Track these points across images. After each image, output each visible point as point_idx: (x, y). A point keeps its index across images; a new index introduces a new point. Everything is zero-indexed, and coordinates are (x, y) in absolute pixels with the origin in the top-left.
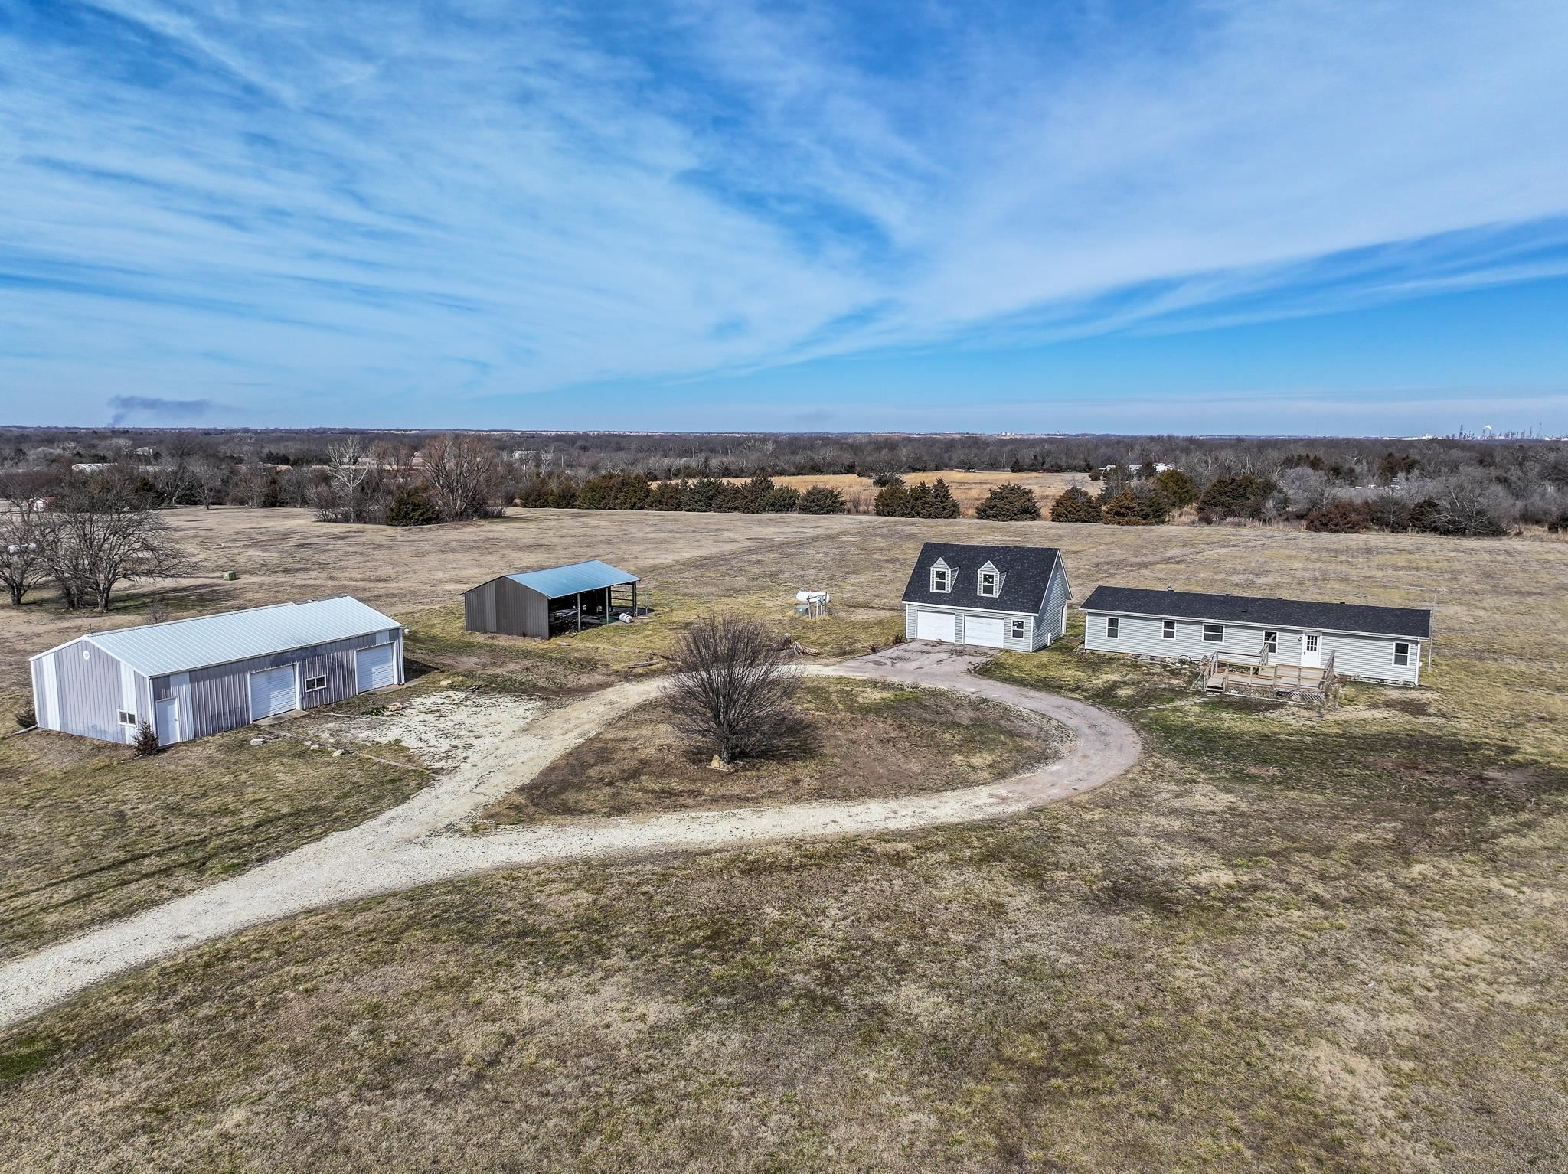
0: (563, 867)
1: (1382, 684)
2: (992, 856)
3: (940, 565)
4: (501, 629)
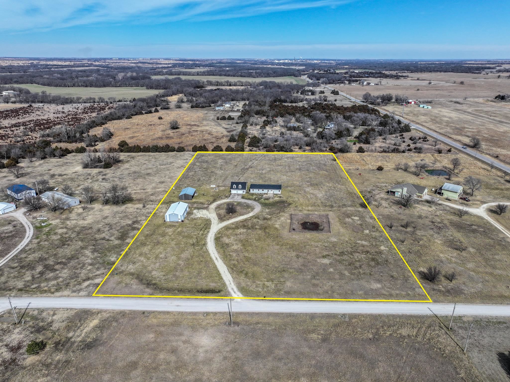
0: (230, 224)
1: (278, 194)
2: (256, 218)
3: (234, 185)
4: (185, 199)
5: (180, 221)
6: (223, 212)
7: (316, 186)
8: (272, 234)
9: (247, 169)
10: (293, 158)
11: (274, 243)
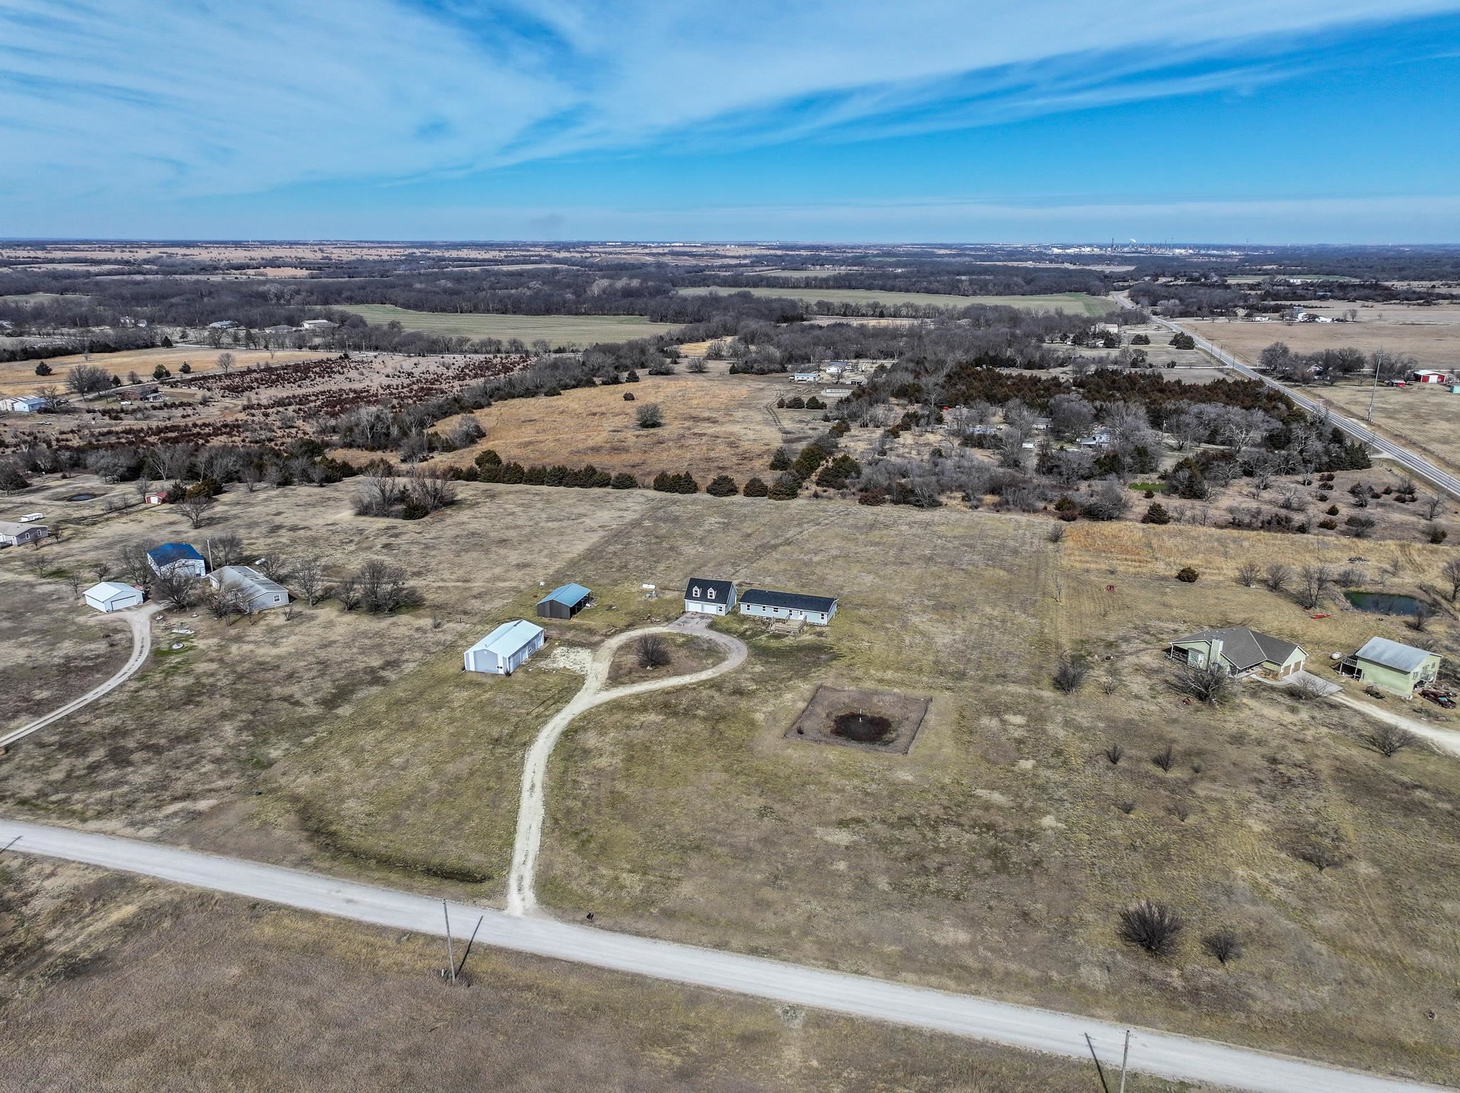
0: (631, 695)
1: (818, 625)
2: (712, 687)
3: (696, 588)
4: (552, 616)
5: (501, 672)
6: (632, 659)
7: (949, 613)
8: (727, 739)
9: (775, 547)
10: (928, 524)
11: (718, 765)
